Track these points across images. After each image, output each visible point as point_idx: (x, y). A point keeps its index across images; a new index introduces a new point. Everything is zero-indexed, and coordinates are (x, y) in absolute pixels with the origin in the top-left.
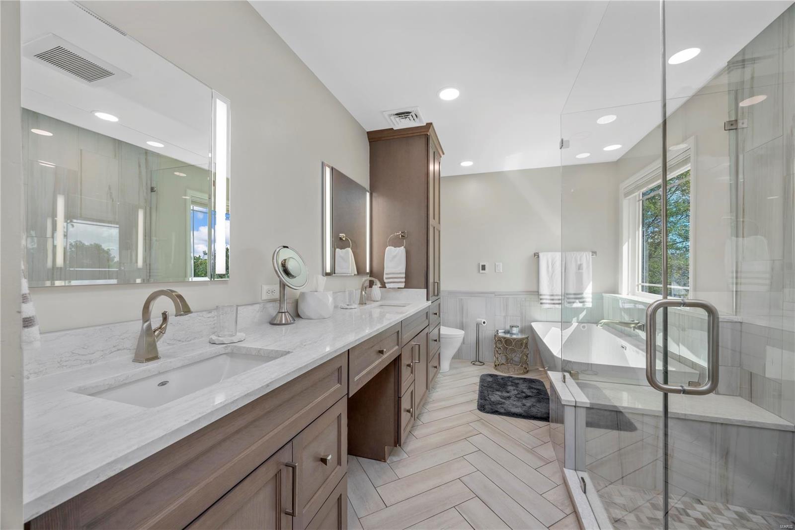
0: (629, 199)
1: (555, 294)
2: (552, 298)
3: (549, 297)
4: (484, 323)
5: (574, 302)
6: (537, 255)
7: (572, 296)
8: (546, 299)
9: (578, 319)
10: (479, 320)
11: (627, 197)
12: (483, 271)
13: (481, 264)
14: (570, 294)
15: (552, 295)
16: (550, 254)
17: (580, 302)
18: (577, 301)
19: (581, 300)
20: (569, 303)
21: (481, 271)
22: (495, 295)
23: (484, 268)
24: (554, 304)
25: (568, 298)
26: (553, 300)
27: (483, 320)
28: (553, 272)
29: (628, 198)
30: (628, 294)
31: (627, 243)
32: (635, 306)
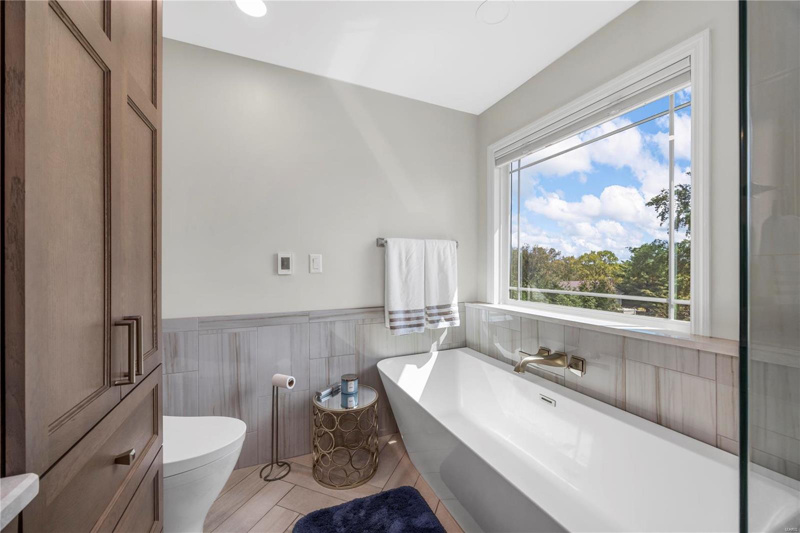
0: (500, 169)
1: (412, 309)
2: (408, 316)
3: (402, 316)
4: (291, 383)
5: (438, 321)
6: (381, 244)
7: (435, 311)
8: (400, 320)
9: (438, 345)
10: (278, 376)
11: (499, 164)
12: (285, 272)
13: (280, 256)
14: (432, 308)
15: (407, 312)
16: (403, 242)
17: (447, 320)
18: (443, 318)
19: (448, 317)
20: (432, 322)
21: (281, 271)
22: (310, 319)
23: (285, 263)
24: (410, 326)
25: (430, 315)
26: (409, 319)
27: (289, 378)
28: (408, 272)
29: (499, 166)
30: (499, 303)
31: (498, 231)
32: (505, 318)
